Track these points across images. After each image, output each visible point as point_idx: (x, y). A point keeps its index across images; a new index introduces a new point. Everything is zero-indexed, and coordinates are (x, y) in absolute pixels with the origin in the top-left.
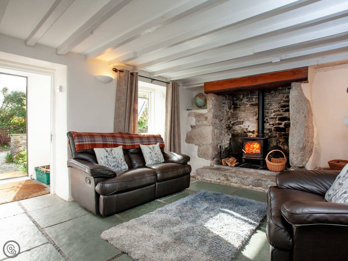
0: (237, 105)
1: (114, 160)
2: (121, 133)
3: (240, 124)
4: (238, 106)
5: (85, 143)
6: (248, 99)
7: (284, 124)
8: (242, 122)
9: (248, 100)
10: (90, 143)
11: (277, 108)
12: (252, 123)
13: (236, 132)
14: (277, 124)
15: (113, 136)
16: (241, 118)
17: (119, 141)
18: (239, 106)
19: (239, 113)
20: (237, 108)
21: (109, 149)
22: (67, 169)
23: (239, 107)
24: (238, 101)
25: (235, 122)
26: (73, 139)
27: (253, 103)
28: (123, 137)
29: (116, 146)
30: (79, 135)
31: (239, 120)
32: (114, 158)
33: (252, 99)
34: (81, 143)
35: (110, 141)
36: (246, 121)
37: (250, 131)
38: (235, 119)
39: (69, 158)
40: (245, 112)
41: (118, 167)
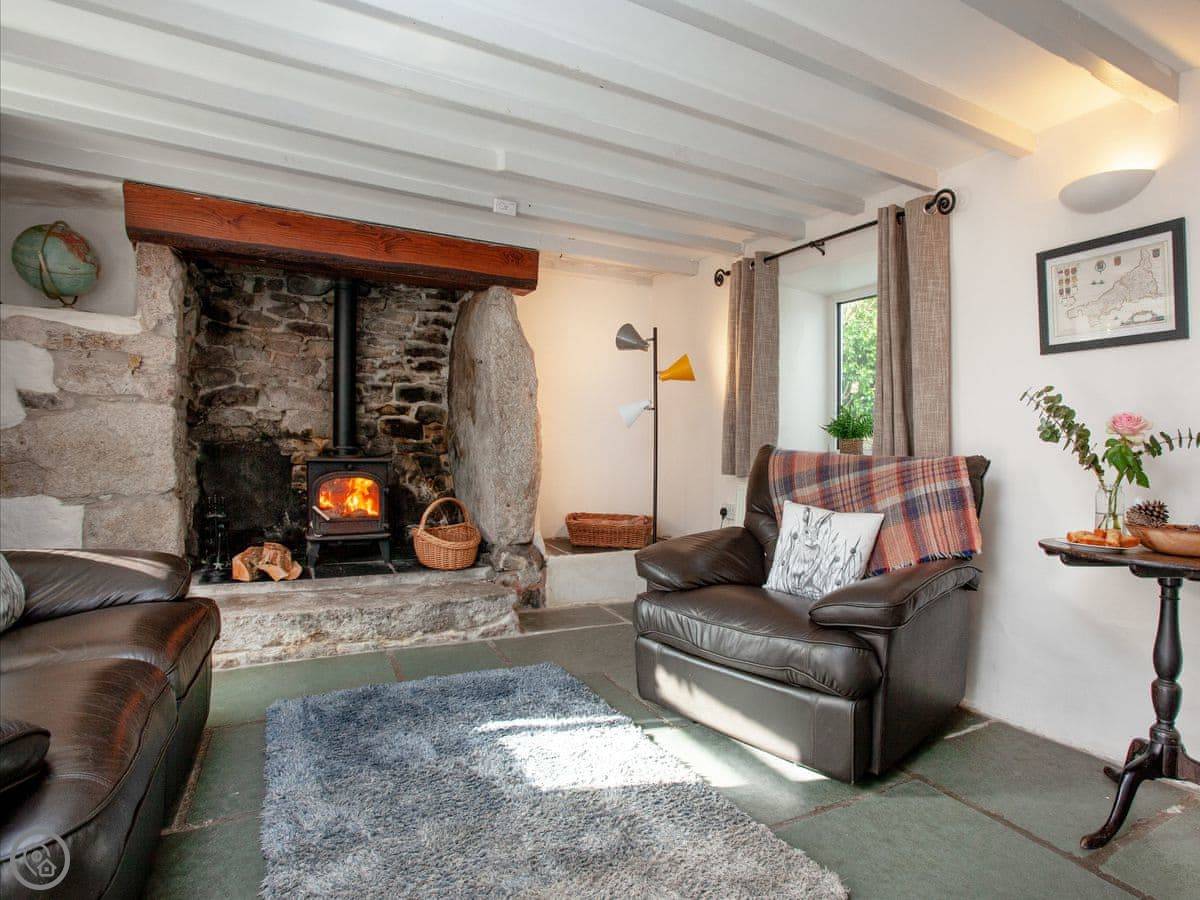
0: (227, 316)
3: (245, 401)
4: (234, 324)
6: (277, 304)
7: (415, 412)
8: (254, 392)
9: (278, 308)
11: (394, 354)
12: (301, 399)
13: (224, 435)
14: (394, 411)
16: (252, 376)
18: (239, 322)
19: (239, 351)
20: (228, 330)
23: (240, 330)
24: (230, 303)
25: (220, 391)
27: (301, 321)
31: (238, 383)
33: (297, 304)
36: (274, 389)
37: (291, 431)
38: (217, 376)
40: (270, 354)
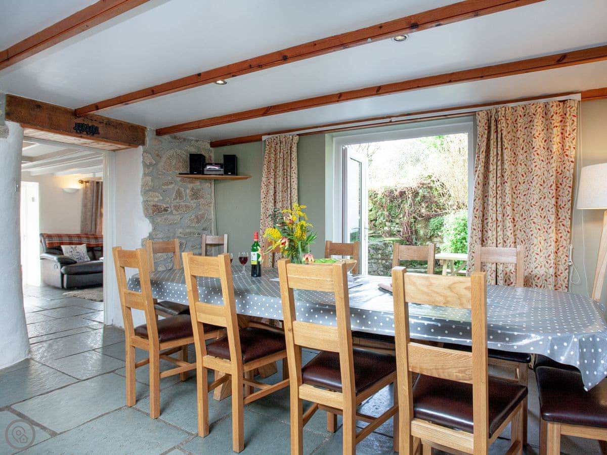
1: (78, 254)
2: (86, 234)
5: (54, 242)
10: (58, 241)
15: (78, 236)
17: (84, 240)
21: (73, 246)
22: (40, 261)
26: (44, 239)
28: (88, 238)
29: (81, 244)
30: (49, 236)
32: (78, 252)
34: (51, 242)
35: (76, 240)
39: (41, 253)
41: (81, 259)
